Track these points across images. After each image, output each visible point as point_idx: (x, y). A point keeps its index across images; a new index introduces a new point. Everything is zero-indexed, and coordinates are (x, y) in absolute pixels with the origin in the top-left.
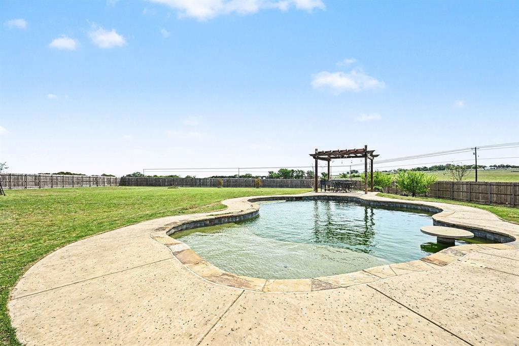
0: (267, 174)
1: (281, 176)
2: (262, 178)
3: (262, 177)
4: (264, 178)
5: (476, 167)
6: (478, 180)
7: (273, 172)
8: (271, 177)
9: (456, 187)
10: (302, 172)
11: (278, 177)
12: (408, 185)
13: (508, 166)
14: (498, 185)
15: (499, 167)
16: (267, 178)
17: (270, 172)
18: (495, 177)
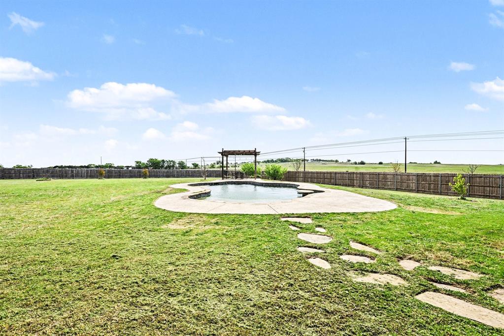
0: (134, 165)
1: (150, 166)
2: (128, 169)
3: (128, 167)
4: (130, 168)
5: (304, 160)
6: (306, 170)
7: (141, 163)
8: (139, 167)
9: (297, 175)
10: (174, 162)
11: (146, 167)
12: (272, 174)
13: (320, 160)
14: (317, 173)
15: (316, 160)
16: (133, 168)
17: (137, 162)
18: (314, 168)
